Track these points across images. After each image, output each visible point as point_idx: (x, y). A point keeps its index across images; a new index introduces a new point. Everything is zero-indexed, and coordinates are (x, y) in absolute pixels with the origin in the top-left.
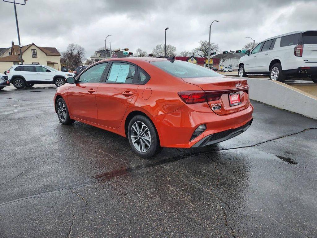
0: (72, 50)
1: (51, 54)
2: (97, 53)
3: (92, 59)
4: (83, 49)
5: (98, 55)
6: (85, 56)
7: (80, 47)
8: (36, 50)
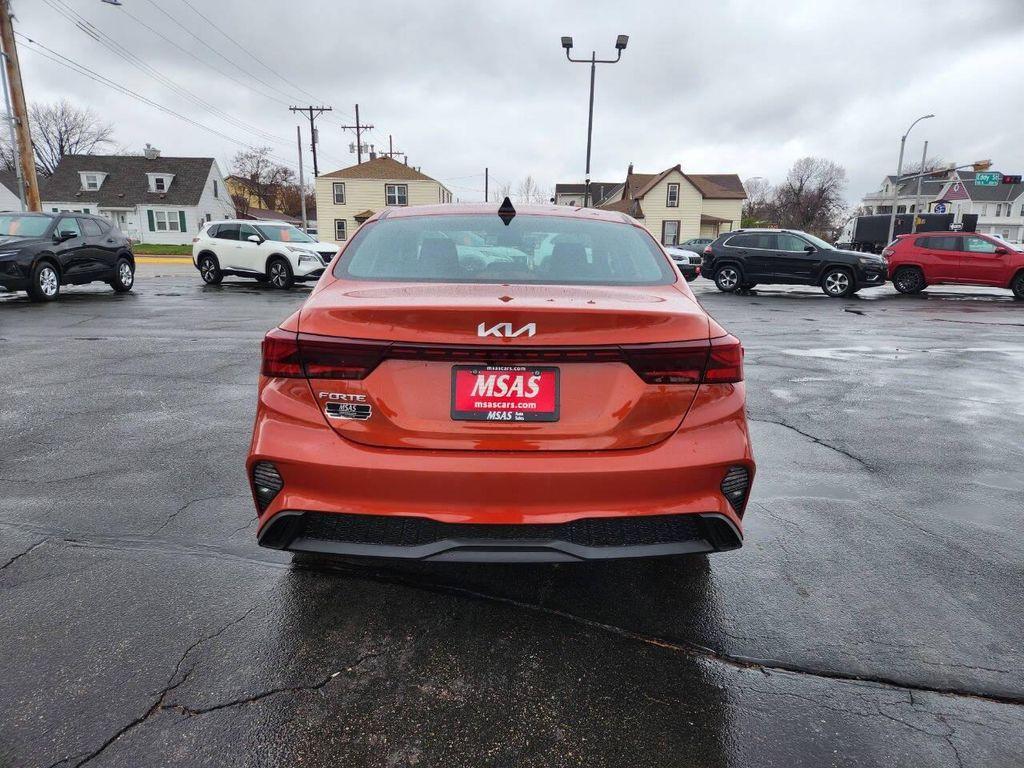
0: (805, 178)
1: (720, 194)
2: (889, 183)
3: (869, 204)
4: (840, 172)
5: (893, 189)
6: (842, 197)
7: (832, 166)
8: (679, 184)
